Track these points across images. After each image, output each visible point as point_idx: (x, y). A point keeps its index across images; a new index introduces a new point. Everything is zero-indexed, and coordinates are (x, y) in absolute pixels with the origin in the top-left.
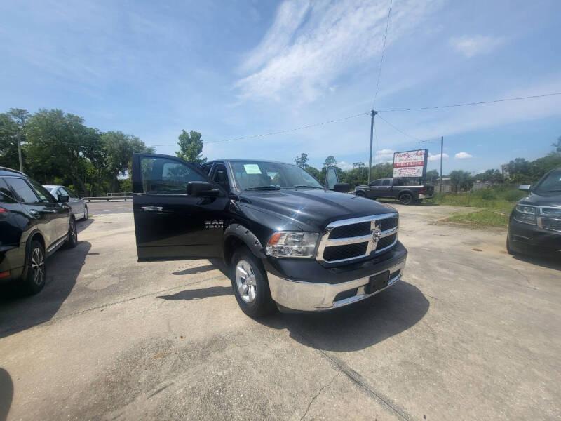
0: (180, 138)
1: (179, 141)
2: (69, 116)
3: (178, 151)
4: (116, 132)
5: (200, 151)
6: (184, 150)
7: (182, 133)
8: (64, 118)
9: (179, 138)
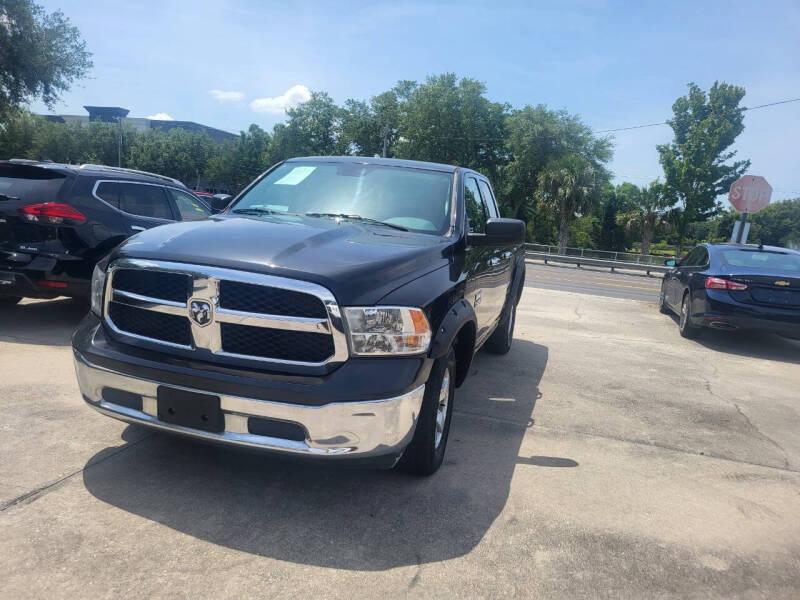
0: (680, 107)
1: (672, 115)
2: (465, 83)
3: (663, 143)
4: (534, 106)
5: (727, 140)
6: (681, 140)
7: (686, 93)
8: (454, 89)
9: (675, 109)
